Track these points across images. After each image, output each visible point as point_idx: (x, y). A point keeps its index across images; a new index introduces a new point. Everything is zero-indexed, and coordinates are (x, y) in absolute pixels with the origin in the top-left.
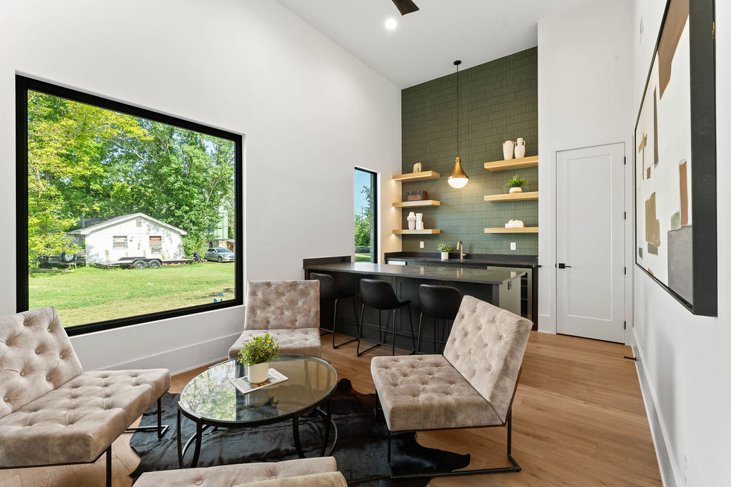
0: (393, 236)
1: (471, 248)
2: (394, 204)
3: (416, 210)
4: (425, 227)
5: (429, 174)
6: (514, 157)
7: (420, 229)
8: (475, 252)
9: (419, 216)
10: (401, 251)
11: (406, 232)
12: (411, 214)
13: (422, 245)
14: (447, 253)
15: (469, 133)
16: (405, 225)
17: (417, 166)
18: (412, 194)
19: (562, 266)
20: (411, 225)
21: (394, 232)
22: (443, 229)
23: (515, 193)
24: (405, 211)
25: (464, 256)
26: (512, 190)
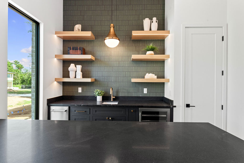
0: (55, 83)
1: (117, 92)
2: (56, 56)
3: (77, 62)
4: (84, 76)
5: (88, 34)
6: (150, 30)
7: (79, 78)
8: (121, 95)
9: (79, 67)
10: (62, 95)
11: (66, 80)
12: (72, 66)
13: (80, 90)
14: (101, 97)
15: (117, 10)
16: (66, 74)
17: (78, 27)
18: (73, 49)
19: (188, 106)
20: (72, 74)
21: (56, 80)
22: (97, 78)
23: (150, 55)
24: (66, 63)
25: (113, 98)
26: (148, 53)
